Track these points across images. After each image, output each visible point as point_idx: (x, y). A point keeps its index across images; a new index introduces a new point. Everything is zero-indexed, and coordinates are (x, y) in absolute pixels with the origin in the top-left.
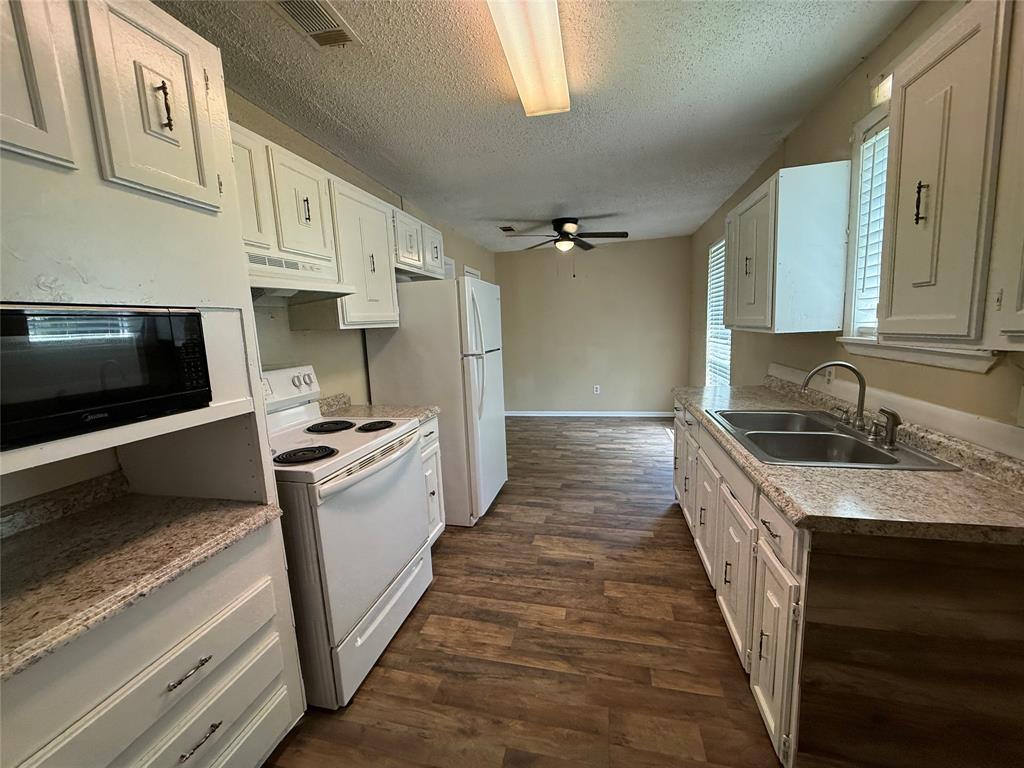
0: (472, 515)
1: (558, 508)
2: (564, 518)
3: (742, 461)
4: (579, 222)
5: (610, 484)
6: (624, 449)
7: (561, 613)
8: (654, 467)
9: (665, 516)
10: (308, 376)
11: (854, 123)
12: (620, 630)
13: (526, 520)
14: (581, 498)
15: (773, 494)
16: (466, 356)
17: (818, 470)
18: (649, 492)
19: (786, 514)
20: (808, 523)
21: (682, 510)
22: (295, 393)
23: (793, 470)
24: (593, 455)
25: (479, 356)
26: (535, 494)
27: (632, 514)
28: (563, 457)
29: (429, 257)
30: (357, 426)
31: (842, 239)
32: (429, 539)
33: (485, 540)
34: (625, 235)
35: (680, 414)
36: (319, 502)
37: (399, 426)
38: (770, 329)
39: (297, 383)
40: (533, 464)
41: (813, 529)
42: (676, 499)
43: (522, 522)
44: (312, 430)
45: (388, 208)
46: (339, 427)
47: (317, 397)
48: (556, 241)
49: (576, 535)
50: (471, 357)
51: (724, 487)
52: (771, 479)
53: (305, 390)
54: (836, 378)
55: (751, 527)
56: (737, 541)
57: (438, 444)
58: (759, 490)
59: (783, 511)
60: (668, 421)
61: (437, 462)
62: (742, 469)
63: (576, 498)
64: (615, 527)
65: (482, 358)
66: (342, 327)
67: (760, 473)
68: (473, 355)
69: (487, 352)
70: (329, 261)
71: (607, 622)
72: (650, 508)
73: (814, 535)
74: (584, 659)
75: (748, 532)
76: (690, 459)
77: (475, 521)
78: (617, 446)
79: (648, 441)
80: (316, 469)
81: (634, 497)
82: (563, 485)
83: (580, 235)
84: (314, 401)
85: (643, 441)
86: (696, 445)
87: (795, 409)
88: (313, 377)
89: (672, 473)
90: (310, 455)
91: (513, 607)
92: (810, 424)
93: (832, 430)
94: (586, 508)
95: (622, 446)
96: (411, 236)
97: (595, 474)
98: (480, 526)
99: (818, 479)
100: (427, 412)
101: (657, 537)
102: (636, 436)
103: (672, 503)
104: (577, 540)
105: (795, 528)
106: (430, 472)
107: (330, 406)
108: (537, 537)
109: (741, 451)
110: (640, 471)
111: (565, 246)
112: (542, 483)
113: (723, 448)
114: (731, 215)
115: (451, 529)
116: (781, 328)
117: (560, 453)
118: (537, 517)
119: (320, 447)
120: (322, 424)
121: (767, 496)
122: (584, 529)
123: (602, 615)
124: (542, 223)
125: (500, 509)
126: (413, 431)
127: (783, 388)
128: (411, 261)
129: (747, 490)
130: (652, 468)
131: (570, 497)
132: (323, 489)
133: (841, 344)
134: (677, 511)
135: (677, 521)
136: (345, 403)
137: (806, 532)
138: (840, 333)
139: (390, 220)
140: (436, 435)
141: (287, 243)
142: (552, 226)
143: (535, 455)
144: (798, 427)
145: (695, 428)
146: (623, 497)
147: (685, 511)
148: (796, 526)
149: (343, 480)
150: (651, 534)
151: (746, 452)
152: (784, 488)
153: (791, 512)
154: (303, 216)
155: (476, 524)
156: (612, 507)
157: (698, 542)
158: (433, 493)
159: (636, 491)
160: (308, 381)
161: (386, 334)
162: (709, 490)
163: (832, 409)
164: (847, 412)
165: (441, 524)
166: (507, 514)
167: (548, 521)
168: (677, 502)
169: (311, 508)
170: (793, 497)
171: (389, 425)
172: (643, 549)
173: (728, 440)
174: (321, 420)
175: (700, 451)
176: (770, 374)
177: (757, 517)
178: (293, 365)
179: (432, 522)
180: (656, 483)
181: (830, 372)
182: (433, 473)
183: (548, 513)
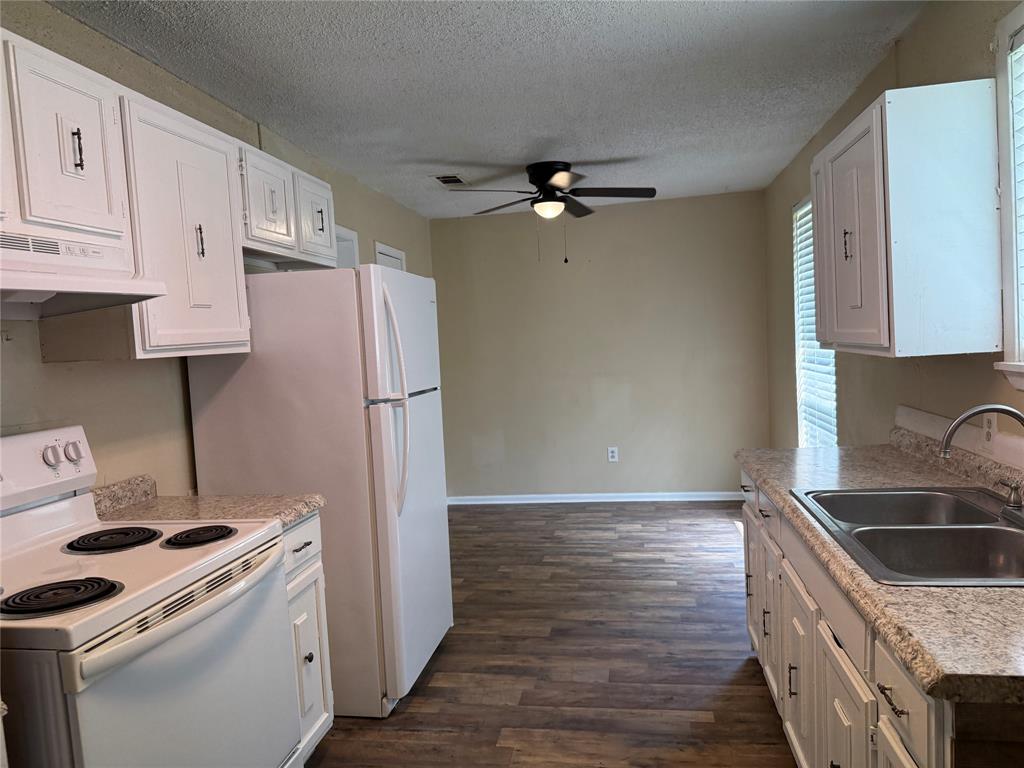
0: (385, 695)
1: (542, 675)
2: (554, 693)
3: (845, 580)
4: (572, 170)
5: (639, 626)
6: (661, 561)
8: (715, 592)
9: (732, 683)
10: (74, 445)
11: (995, 21)
13: (486, 701)
14: (588, 655)
15: (894, 638)
16: (374, 402)
17: (968, 593)
18: (707, 638)
19: (913, 674)
20: (949, 689)
21: (761, 670)
22: (48, 478)
23: (927, 594)
24: (608, 572)
25: (397, 403)
26: (503, 651)
27: (676, 680)
28: (554, 577)
29: (307, 227)
30: (166, 536)
31: (990, 204)
32: (301, 746)
33: (410, 742)
34: (650, 192)
35: (751, 497)
36: (81, 686)
37: (243, 536)
38: (888, 349)
39: (51, 459)
40: (500, 593)
41: (957, 699)
42: (753, 649)
43: (481, 706)
44: (76, 547)
45: (230, 145)
46: (130, 539)
47: (91, 484)
48: (535, 201)
49: (577, 724)
50: (382, 405)
51: (822, 626)
52: (890, 611)
53: (67, 473)
54: (1000, 430)
55: (866, 696)
56: (847, 723)
57: (319, 564)
58: (875, 633)
59: (908, 668)
60: (733, 508)
61: (317, 598)
62: (847, 594)
63: (579, 655)
64: (647, 707)
65: (403, 405)
66: (140, 355)
67: (873, 601)
68: (386, 401)
69: (411, 395)
70: (118, 237)
72: (708, 667)
73: (959, 709)
75: (863, 708)
76: (770, 577)
77: (390, 707)
78: (650, 555)
79: (704, 544)
80: (76, 623)
81: (680, 648)
82: (553, 630)
83: (575, 192)
84: (85, 491)
85: (695, 545)
86: (778, 552)
87: (938, 485)
88: (84, 448)
89: (743, 603)
90: (69, 595)
92: (962, 512)
93: (994, 521)
94: (593, 672)
95: (658, 555)
96: (273, 192)
97: (610, 608)
98: (403, 715)
99: (967, 608)
100: (299, 506)
101: (719, 719)
102: (686, 536)
103: (746, 657)
104: (579, 734)
105: (929, 698)
106: (304, 616)
107: (115, 499)
108: (505, 731)
109: (844, 563)
110: (689, 601)
111: (550, 210)
112: (516, 628)
113: (817, 558)
114: (821, 161)
115: (345, 724)
116: (905, 347)
117: (549, 571)
118: (506, 692)
119: (88, 579)
120: (96, 536)
121: (885, 641)
122: (590, 713)
124: (510, 170)
125: (439, 682)
126: (270, 542)
127: (918, 447)
128: (276, 234)
129: (855, 632)
130: (711, 594)
131: (564, 654)
132: (87, 660)
133: (1003, 374)
134: (753, 671)
135: (756, 690)
136: (146, 494)
137: (947, 704)
138: (999, 356)
139: (236, 164)
140: (317, 546)
141: (39, 208)
142: (526, 176)
143: (505, 576)
144: (943, 516)
145: (775, 520)
146: (661, 649)
147: (768, 671)
148: (928, 693)
149: (130, 641)
150: (707, 717)
151: (851, 564)
152: (911, 627)
153: (920, 670)
154: (71, 159)
155: (393, 712)
156: (640, 669)
157: (789, 726)
158: (310, 658)
159: (684, 638)
160: (73, 455)
161: (226, 365)
162: (802, 632)
163: (996, 484)
164: (1016, 489)
165: (326, 715)
166: (453, 690)
167: (525, 699)
168: (753, 655)
169: (65, 696)
170: (924, 643)
171: (224, 533)
172: (694, 744)
173: (823, 544)
174: (98, 526)
175: (785, 563)
176: (899, 424)
177: (873, 680)
178: (45, 426)
179: (307, 713)
180: (720, 623)
181: (989, 422)
182: (309, 622)
183: (524, 685)
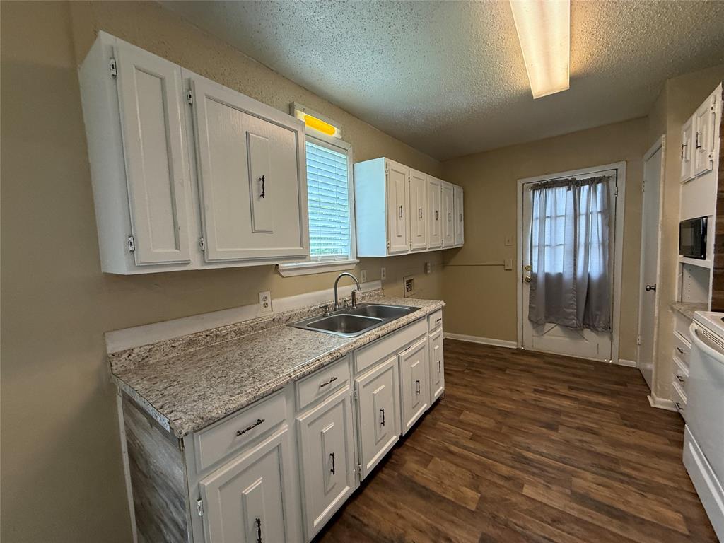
7: (527, 491)
12: (478, 463)
71: (487, 471)
74: (511, 454)
91: (582, 512)
123: (489, 477)
